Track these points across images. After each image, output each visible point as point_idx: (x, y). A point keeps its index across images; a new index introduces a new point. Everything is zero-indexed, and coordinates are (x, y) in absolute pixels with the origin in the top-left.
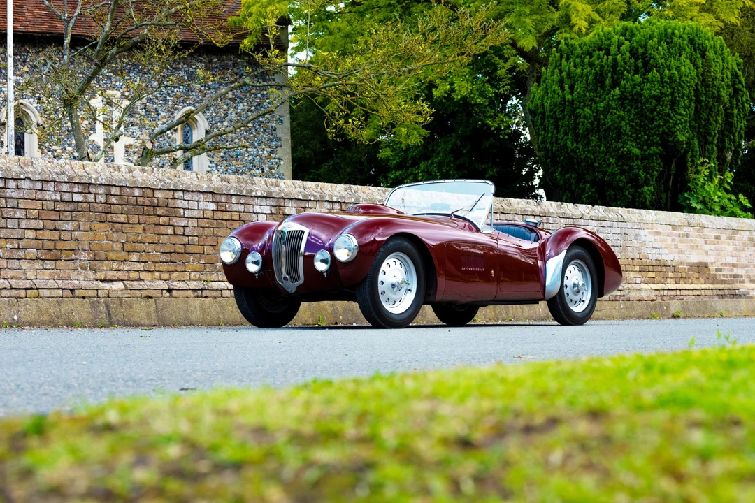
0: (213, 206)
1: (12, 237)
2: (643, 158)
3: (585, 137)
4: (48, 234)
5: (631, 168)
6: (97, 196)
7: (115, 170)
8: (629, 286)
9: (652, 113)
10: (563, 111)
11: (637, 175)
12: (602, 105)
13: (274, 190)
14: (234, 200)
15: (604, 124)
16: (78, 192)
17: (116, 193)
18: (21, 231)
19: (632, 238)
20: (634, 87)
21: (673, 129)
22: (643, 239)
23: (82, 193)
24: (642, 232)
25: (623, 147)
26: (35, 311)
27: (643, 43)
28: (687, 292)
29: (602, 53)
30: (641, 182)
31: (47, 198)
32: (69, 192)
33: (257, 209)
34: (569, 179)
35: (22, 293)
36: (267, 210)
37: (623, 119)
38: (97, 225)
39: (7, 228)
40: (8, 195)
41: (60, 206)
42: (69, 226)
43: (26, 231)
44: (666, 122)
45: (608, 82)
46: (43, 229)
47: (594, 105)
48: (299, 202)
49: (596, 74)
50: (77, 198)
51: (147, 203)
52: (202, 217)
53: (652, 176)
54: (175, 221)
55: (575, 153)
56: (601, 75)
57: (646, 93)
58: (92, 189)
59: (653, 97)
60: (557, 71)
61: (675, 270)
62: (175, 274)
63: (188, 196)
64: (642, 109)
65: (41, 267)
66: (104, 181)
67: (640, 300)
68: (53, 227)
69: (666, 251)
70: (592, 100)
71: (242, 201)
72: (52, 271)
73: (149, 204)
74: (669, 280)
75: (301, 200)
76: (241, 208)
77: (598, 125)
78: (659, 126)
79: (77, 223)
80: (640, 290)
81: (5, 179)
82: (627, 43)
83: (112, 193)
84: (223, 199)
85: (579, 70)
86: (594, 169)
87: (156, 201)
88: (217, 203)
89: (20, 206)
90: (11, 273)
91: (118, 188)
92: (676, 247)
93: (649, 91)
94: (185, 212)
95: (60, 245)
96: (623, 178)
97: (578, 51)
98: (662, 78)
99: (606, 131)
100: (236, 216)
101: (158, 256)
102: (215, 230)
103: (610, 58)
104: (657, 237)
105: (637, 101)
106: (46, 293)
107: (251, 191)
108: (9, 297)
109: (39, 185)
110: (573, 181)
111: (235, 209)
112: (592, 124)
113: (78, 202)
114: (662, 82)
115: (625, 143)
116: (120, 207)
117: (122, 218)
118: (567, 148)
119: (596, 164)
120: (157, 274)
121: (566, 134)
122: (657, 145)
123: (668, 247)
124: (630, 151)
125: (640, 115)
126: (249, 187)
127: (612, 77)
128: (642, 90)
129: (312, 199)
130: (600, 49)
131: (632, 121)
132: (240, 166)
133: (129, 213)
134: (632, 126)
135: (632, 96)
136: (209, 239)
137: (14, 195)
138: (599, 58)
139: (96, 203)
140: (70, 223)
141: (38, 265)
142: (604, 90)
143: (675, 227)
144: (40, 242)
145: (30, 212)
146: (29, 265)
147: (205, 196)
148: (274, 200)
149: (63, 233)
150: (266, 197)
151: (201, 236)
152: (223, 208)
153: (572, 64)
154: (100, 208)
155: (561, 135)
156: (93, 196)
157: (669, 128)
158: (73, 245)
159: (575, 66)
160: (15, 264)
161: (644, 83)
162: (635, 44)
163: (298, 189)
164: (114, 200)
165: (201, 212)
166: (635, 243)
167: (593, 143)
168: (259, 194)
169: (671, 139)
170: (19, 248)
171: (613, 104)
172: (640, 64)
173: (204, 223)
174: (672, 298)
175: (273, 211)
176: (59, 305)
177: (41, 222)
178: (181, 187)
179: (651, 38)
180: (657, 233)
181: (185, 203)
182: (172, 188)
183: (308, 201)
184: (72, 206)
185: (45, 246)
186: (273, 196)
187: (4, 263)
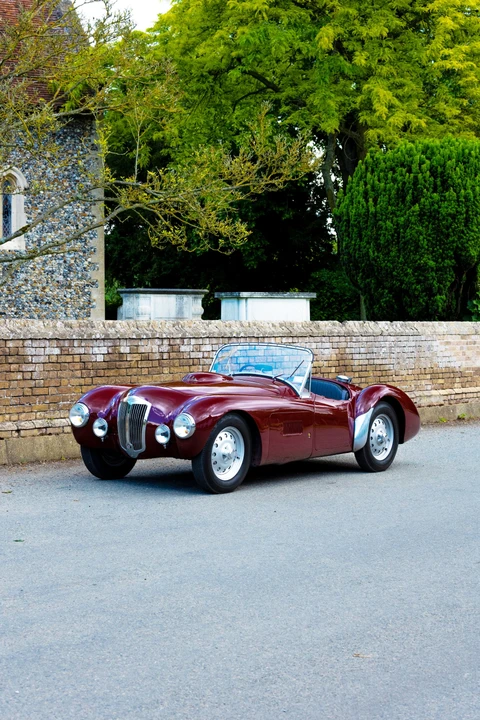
0: (57, 351)
2: (438, 270)
3: (386, 247)
5: (427, 279)
8: (420, 393)
9: (447, 229)
10: (366, 222)
11: (432, 285)
12: (402, 219)
13: (111, 331)
14: (76, 344)
15: (404, 237)
19: (425, 349)
20: (432, 204)
21: (466, 245)
22: (435, 349)
24: (434, 343)
25: (420, 259)
27: (442, 163)
28: (471, 395)
29: (404, 170)
30: (435, 291)
33: (96, 350)
34: (369, 284)
36: (104, 350)
37: (421, 233)
44: (460, 238)
45: (409, 198)
47: (395, 219)
48: (133, 341)
49: (398, 189)
52: (48, 361)
53: (444, 286)
54: (24, 367)
55: (376, 261)
56: (403, 190)
57: (443, 211)
59: (449, 215)
60: (362, 183)
61: (462, 375)
62: (23, 415)
63: (35, 344)
64: (439, 226)
67: (430, 406)
69: (455, 358)
70: (393, 213)
71: (83, 344)
73: (1, 353)
74: (456, 385)
75: (134, 339)
76: (82, 351)
77: (398, 237)
78: (453, 242)
80: (430, 396)
82: (428, 162)
84: (67, 344)
85: (382, 184)
86: (393, 277)
87: (7, 350)
88: (61, 348)
92: (464, 354)
93: (447, 209)
94: (33, 358)
96: (418, 287)
97: (383, 165)
98: (458, 197)
99: (405, 243)
100: (77, 359)
101: (8, 400)
102: (59, 372)
103: (412, 175)
104: (447, 347)
105: (435, 218)
107: (91, 335)
110: (373, 286)
111: (77, 352)
112: (393, 236)
114: (458, 201)
115: (422, 256)
118: (369, 256)
119: (394, 273)
120: (7, 416)
121: (368, 243)
122: (451, 258)
123: (456, 354)
124: (426, 263)
125: (437, 230)
126: (90, 330)
127: (413, 194)
128: (440, 207)
130: (403, 165)
131: (429, 235)
132: (55, 222)
134: (428, 240)
135: (431, 213)
136: (53, 381)
138: (401, 175)
142: (405, 206)
143: (463, 336)
147: (51, 342)
148: (111, 341)
150: (104, 339)
151: (46, 379)
152: (66, 352)
153: (376, 178)
155: (364, 244)
157: (462, 244)
159: (379, 181)
161: (441, 201)
162: (435, 163)
163: (133, 329)
165: (47, 357)
166: (428, 354)
167: (392, 254)
168: (98, 337)
169: (464, 254)
171: (413, 219)
172: (439, 183)
173: (49, 367)
174: (458, 401)
175: (110, 351)
178: (30, 336)
179: (450, 158)
180: (448, 343)
181: (33, 351)
182: (22, 337)
183: (141, 339)
186: (110, 337)
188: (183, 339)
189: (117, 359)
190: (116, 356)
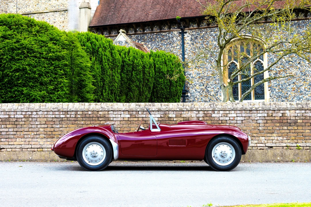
0: (129, 116)
1: (34, 131)
4: (49, 129)
6: (71, 115)
7: (82, 105)
14: (140, 113)
16: (63, 114)
17: (80, 114)
18: (37, 129)
23: (64, 114)
26: (39, 156)
31: (49, 117)
32: (59, 114)
35: (36, 150)
36: (158, 116)
38: (71, 126)
39: (32, 128)
40: (33, 117)
41: (55, 120)
42: (58, 126)
43: (40, 129)
46: (47, 128)
50: (62, 116)
51: (95, 116)
52: (122, 120)
58: (69, 113)
63: (115, 113)
65: (46, 141)
66: (74, 110)
68: (51, 127)
71: (144, 113)
72: (51, 142)
75: (178, 111)
76: (144, 116)
79: (62, 125)
81: (32, 111)
83: (78, 114)
84: (134, 113)
87: (99, 115)
88: (131, 115)
89: (38, 120)
90: (33, 143)
91: (81, 112)
94: (114, 119)
95: (54, 133)
100: (140, 119)
102: (129, 125)
106: (46, 150)
108: (30, 151)
109: (46, 113)
111: (140, 116)
113: (62, 118)
116: (82, 118)
117: (82, 122)
129: (185, 110)
133: (86, 120)
136: (126, 128)
137: (35, 117)
139: (70, 117)
140: (59, 125)
141: (44, 140)
144: (46, 132)
145: (41, 122)
146: (41, 140)
147: (124, 112)
148: (162, 112)
149: (55, 129)
150: (158, 111)
151: (122, 128)
152: (134, 116)
154: (72, 119)
156: (69, 115)
158: (60, 133)
160: (34, 140)
164: (79, 116)
165: (122, 118)
168: (154, 110)
170: (37, 135)
173: (123, 122)
175: (162, 116)
176: (50, 154)
177: (46, 125)
178: (111, 110)
181: (114, 116)
182: (107, 110)
183: (183, 111)
184: (60, 119)
185: (48, 133)
186: (162, 110)
187: (31, 140)
188: (214, 111)
189: (167, 120)
190: (166, 119)
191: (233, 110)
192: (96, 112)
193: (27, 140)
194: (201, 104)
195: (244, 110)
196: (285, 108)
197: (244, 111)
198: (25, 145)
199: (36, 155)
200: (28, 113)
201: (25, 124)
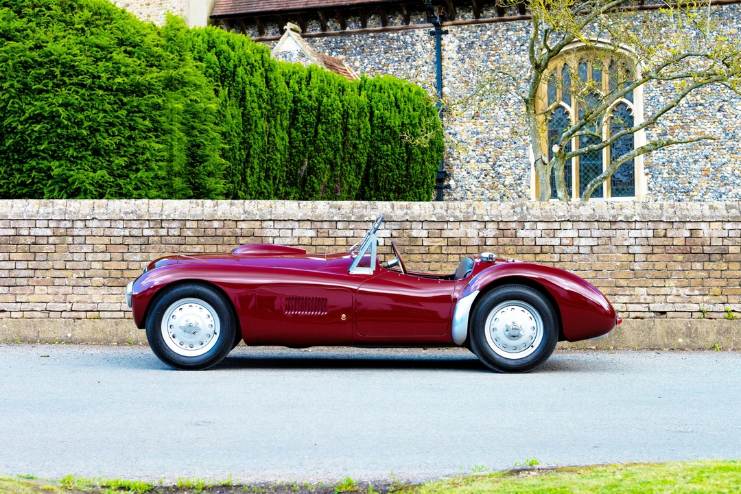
0: (312, 233)
1: (78, 268)
4: (114, 265)
6: (170, 230)
7: (198, 205)
14: (340, 225)
16: (149, 228)
17: (191, 227)
18: (86, 263)
23: (153, 228)
26: (90, 330)
31: (115, 234)
32: (140, 228)
35: (83, 315)
36: (385, 233)
39: (73, 260)
40: (75, 234)
41: (129, 241)
43: (93, 263)
46: (111, 261)
48: (433, 223)
50: (146, 232)
51: (228, 232)
52: (297, 243)
58: (165, 224)
63: (278, 225)
65: (107, 293)
66: (176, 217)
68: (121, 259)
71: (350, 227)
72: (120, 296)
73: (230, 234)
75: (434, 221)
76: (350, 233)
79: (146, 254)
81: (73, 220)
83: (188, 227)
84: (326, 225)
87: (238, 231)
88: (317, 230)
89: (87, 242)
90: (76, 298)
91: (194, 222)
94: (275, 240)
95: (127, 274)
100: (341, 241)
106: (108, 315)
107: (362, 216)
108: (69, 318)
109: (107, 224)
111: (340, 235)
113: (149, 236)
116: (196, 238)
117: (198, 248)
126: (365, 212)
129: (452, 219)
133: (207, 243)
137: (81, 233)
139: (168, 236)
140: (139, 255)
141: (104, 291)
144: (107, 271)
145: (96, 247)
146: (94, 291)
147: (302, 223)
148: (395, 223)
149: (131, 263)
150: (384, 222)
152: (324, 235)
154: (173, 240)
156: (165, 230)
160: (77, 290)
163: (437, 211)
164: (189, 233)
165: (296, 239)
168: (374, 218)
170: (85, 277)
175: (395, 234)
176: (117, 325)
177: (108, 255)
178: (269, 217)
181: (276, 233)
182: (258, 218)
183: (448, 222)
184: (142, 240)
185: (112, 275)
186: (395, 220)
187: (69, 290)
188: (522, 222)
189: (407, 243)
190: (405, 241)
191: (568, 221)
192: (231, 222)
193: (62, 290)
194: (491, 205)
195: (598, 221)
196: (698, 218)
197: (596, 223)
198: (55, 302)
199: (84, 329)
200: (63, 224)
201: (55, 252)
